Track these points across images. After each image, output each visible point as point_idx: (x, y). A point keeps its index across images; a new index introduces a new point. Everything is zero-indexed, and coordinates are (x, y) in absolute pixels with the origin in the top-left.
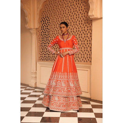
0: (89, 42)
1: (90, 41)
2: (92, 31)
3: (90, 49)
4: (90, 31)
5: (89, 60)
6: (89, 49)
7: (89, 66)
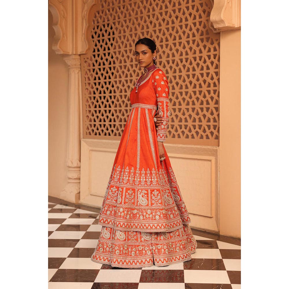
0: (212, 88)
1: (215, 85)
2: (219, 60)
3: (216, 106)
4: (216, 61)
5: (212, 133)
6: (212, 105)
7: (215, 148)
